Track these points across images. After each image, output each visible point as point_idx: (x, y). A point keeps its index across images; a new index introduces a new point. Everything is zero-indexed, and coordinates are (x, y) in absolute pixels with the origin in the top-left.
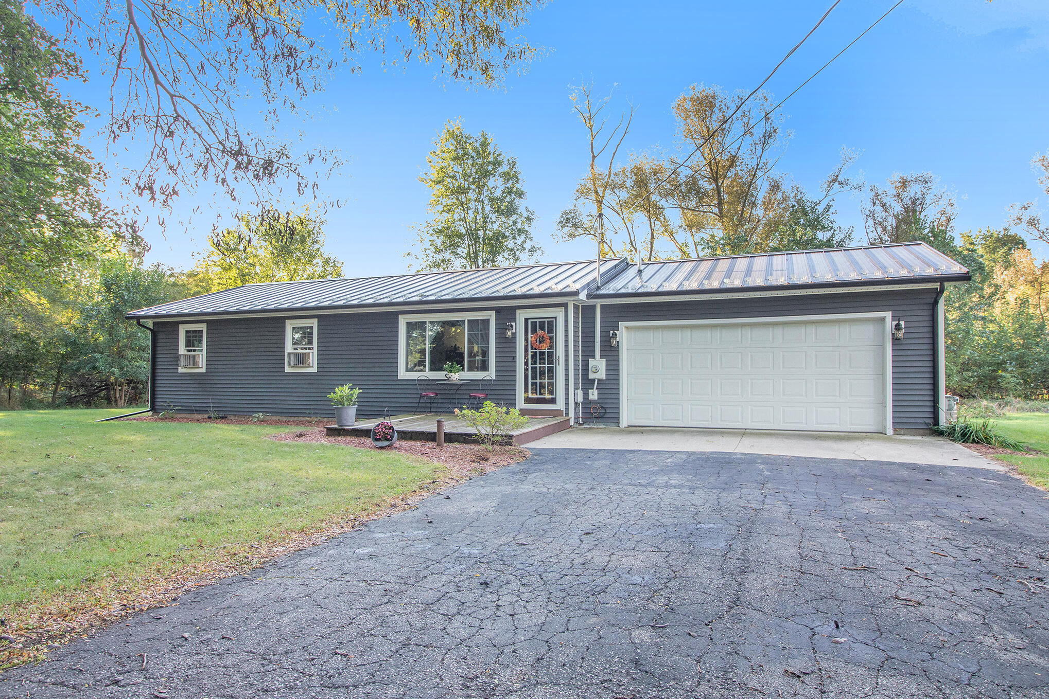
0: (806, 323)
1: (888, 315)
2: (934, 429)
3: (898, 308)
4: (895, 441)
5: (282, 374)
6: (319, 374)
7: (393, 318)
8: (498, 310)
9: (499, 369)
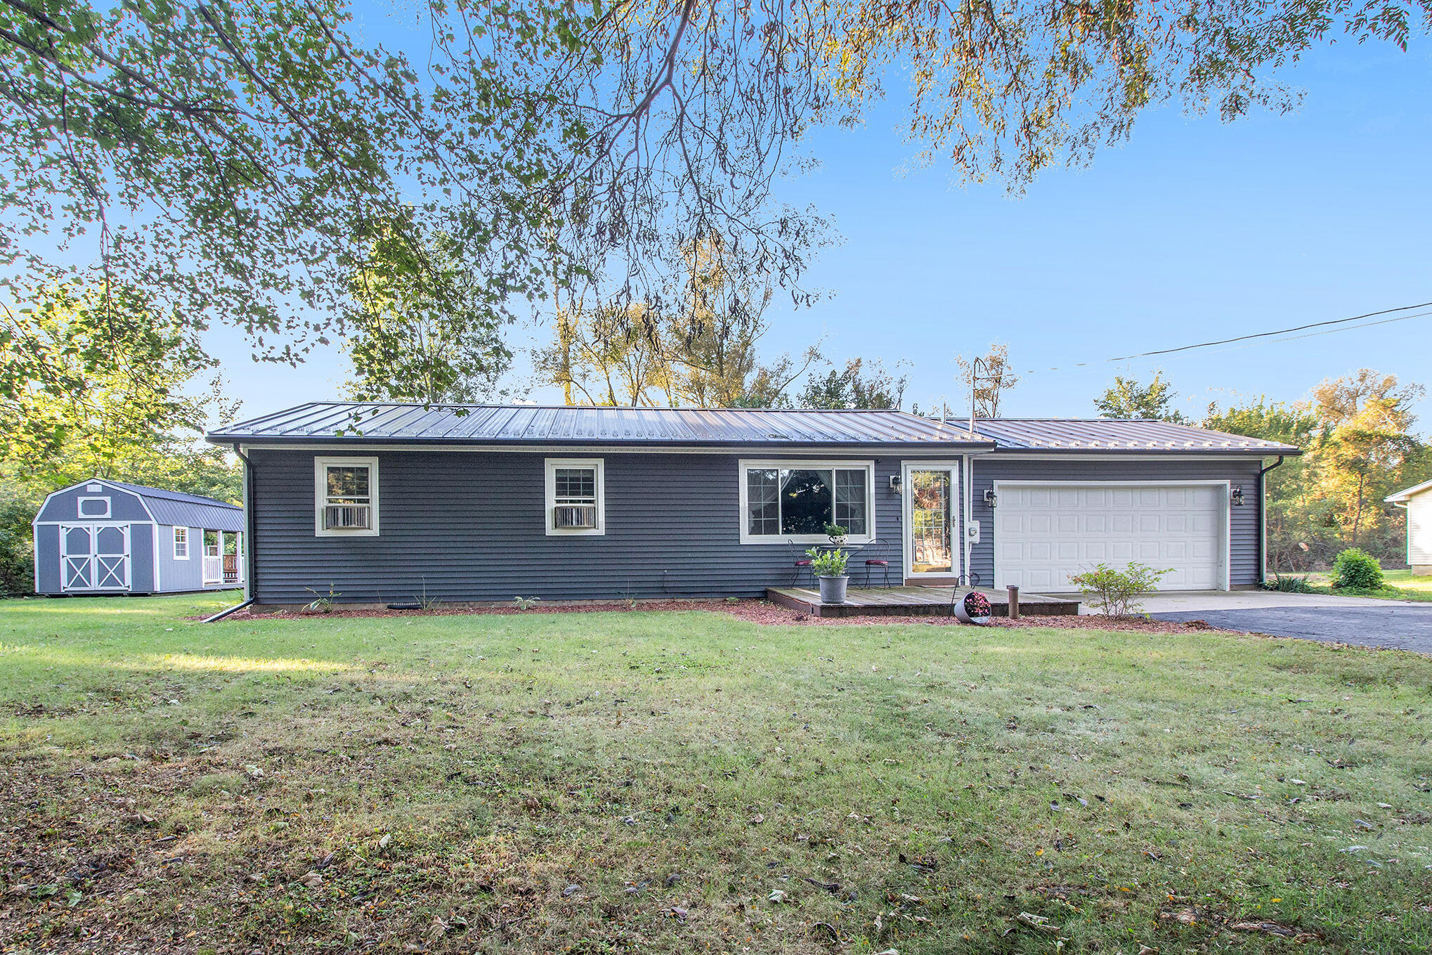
0: (1159, 487)
1: (1228, 482)
2: (1258, 584)
3: (1236, 476)
4: (1233, 595)
5: (543, 538)
6: (609, 538)
7: (730, 463)
8: (877, 460)
9: (881, 531)
